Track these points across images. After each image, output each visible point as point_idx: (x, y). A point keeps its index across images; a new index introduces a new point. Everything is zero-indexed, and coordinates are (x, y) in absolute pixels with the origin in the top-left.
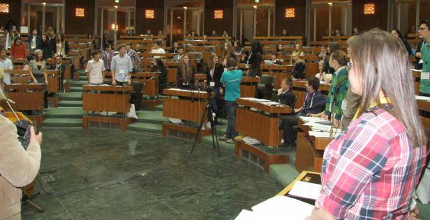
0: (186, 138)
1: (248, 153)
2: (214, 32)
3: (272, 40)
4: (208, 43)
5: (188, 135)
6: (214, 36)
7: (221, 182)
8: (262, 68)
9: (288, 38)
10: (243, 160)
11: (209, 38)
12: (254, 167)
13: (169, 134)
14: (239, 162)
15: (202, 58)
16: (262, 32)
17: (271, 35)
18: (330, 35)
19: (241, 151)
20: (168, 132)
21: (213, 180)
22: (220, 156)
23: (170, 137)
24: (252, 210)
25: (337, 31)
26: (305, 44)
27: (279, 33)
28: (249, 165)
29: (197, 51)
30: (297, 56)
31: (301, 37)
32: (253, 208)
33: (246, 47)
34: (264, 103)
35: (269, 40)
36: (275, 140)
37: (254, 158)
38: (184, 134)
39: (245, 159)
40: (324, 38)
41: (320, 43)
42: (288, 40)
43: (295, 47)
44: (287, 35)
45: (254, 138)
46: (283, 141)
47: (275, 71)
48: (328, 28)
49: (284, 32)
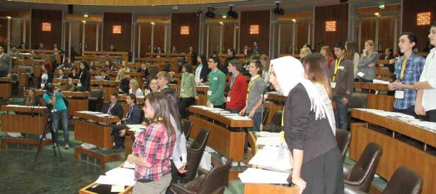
0: (27, 149)
1: (86, 156)
2: (41, 45)
3: (101, 55)
4: (38, 56)
5: (28, 147)
6: (42, 49)
7: (67, 180)
8: (92, 83)
9: (114, 53)
10: (83, 163)
11: (37, 51)
12: (92, 167)
13: (9, 147)
14: (80, 165)
15: (32, 72)
16: (90, 46)
17: (99, 50)
18: (152, 52)
19: (80, 155)
20: (7, 146)
21: (60, 179)
22: (62, 161)
23: (10, 150)
24: (105, 175)
25: (159, 48)
26: (130, 60)
27: (106, 49)
28: (88, 166)
29: (27, 65)
30: (124, 71)
31: (127, 53)
32: (106, 173)
33: (76, 62)
34: (99, 115)
35: (98, 54)
36: (108, 144)
37: (92, 159)
38: (25, 146)
39: (84, 161)
40: (147, 54)
41: (143, 59)
42: (115, 55)
43: (121, 63)
44: (114, 50)
45: (90, 143)
46: (114, 144)
47: (104, 86)
48: (150, 44)
49: (112, 47)
